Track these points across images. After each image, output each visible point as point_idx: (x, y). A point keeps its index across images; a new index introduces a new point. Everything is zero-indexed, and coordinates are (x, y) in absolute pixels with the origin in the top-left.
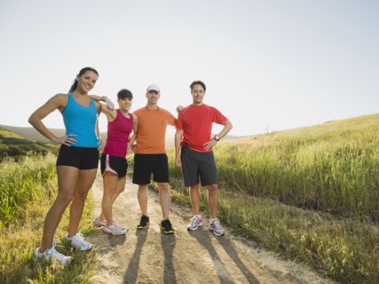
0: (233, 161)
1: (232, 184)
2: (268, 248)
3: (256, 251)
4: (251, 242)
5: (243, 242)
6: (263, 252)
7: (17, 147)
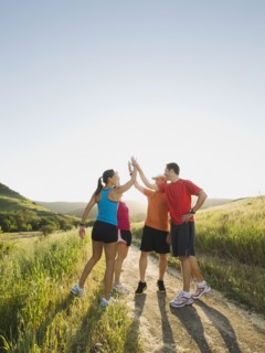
0: (223, 230)
1: (224, 252)
2: (258, 312)
3: (247, 313)
4: (243, 306)
5: (236, 304)
6: (253, 314)
7: (45, 218)
